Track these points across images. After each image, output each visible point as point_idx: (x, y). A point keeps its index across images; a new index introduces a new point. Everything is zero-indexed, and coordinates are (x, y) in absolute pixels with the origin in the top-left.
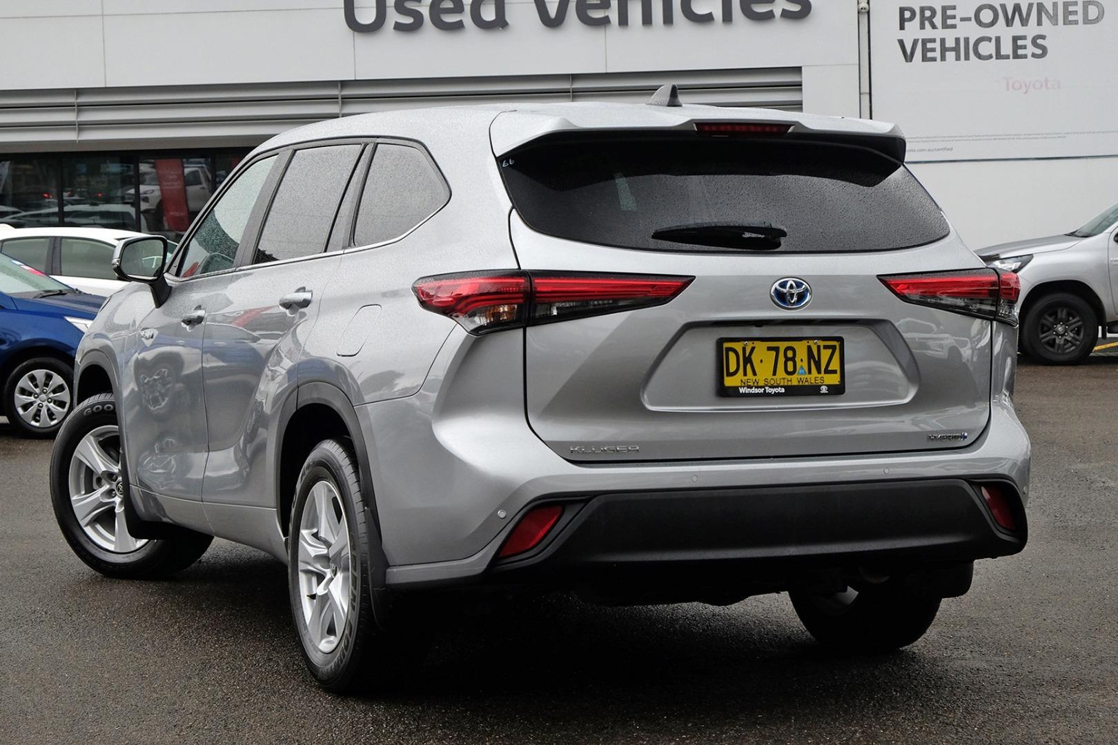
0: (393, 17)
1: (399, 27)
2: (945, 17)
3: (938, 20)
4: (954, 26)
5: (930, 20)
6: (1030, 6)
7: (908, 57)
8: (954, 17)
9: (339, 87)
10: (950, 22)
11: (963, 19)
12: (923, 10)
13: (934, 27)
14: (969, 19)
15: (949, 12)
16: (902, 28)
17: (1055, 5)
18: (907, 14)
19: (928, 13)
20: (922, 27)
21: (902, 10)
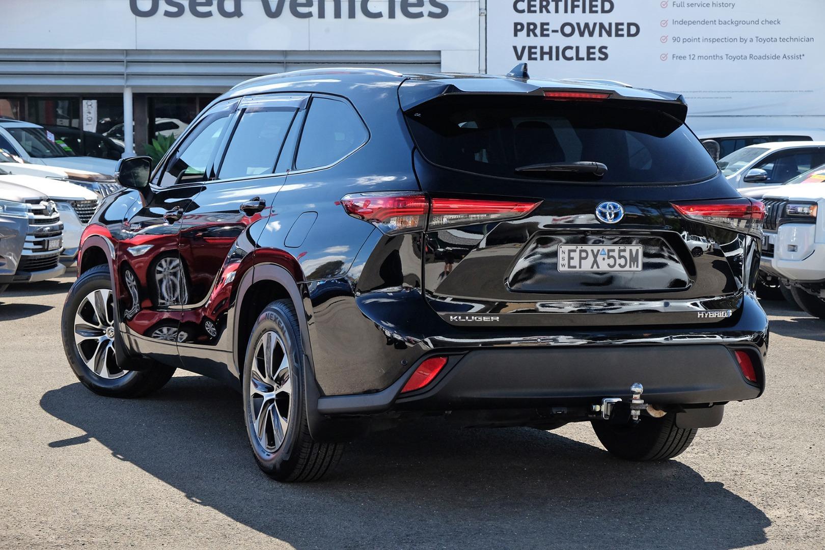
0: (163, 7)
1: (167, 14)
2: (542, 30)
3: (538, 31)
4: (548, 35)
5: (533, 31)
6: (595, 24)
7: (519, 56)
8: (548, 30)
9: (125, 55)
10: (545, 32)
11: (553, 31)
12: (529, 24)
13: (535, 35)
14: (557, 31)
15: (545, 27)
16: (516, 35)
17: (610, 24)
18: (519, 27)
19: (532, 27)
20: (528, 35)
21: (516, 24)
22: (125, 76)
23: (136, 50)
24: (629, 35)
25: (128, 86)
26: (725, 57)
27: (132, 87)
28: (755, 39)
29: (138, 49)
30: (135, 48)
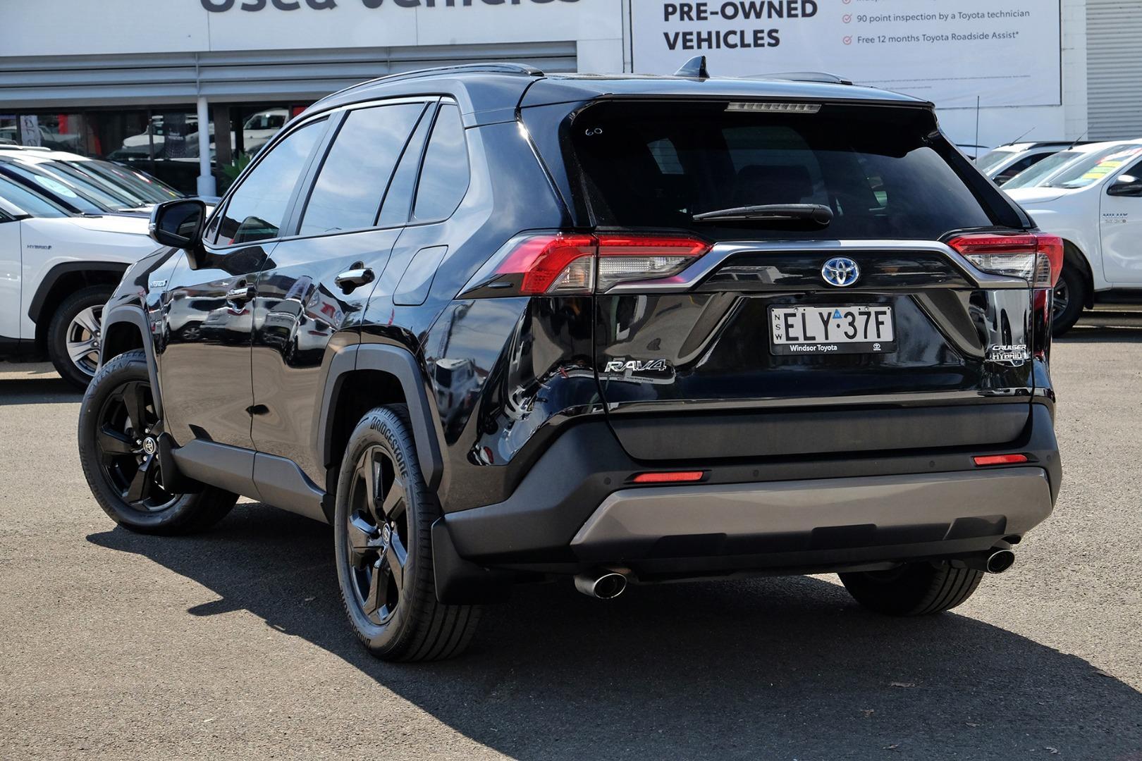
1: (246, 7)
2: (699, 12)
3: (694, 14)
4: (705, 18)
5: (688, 14)
6: (762, 3)
7: (672, 46)
8: (705, 11)
9: (197, 58)
10: (702, 15)
11: (712, 13)
12: (682, 6)
13: (691, 19)
14: (717, 13)
15: (702, 8)
16: (667, 19)
17: (781, 3)
18: (670, 9)
19: (686, 9)
20: (682, 19)
21: (667, 6)
22: (198, 83)
23: (210, 52)
24: (804, 15)
25: (201, 96)
26: (921, 38)
27: (207, 96)
28: (957, 16)
29: (212, 50)
30: (208, 50)
